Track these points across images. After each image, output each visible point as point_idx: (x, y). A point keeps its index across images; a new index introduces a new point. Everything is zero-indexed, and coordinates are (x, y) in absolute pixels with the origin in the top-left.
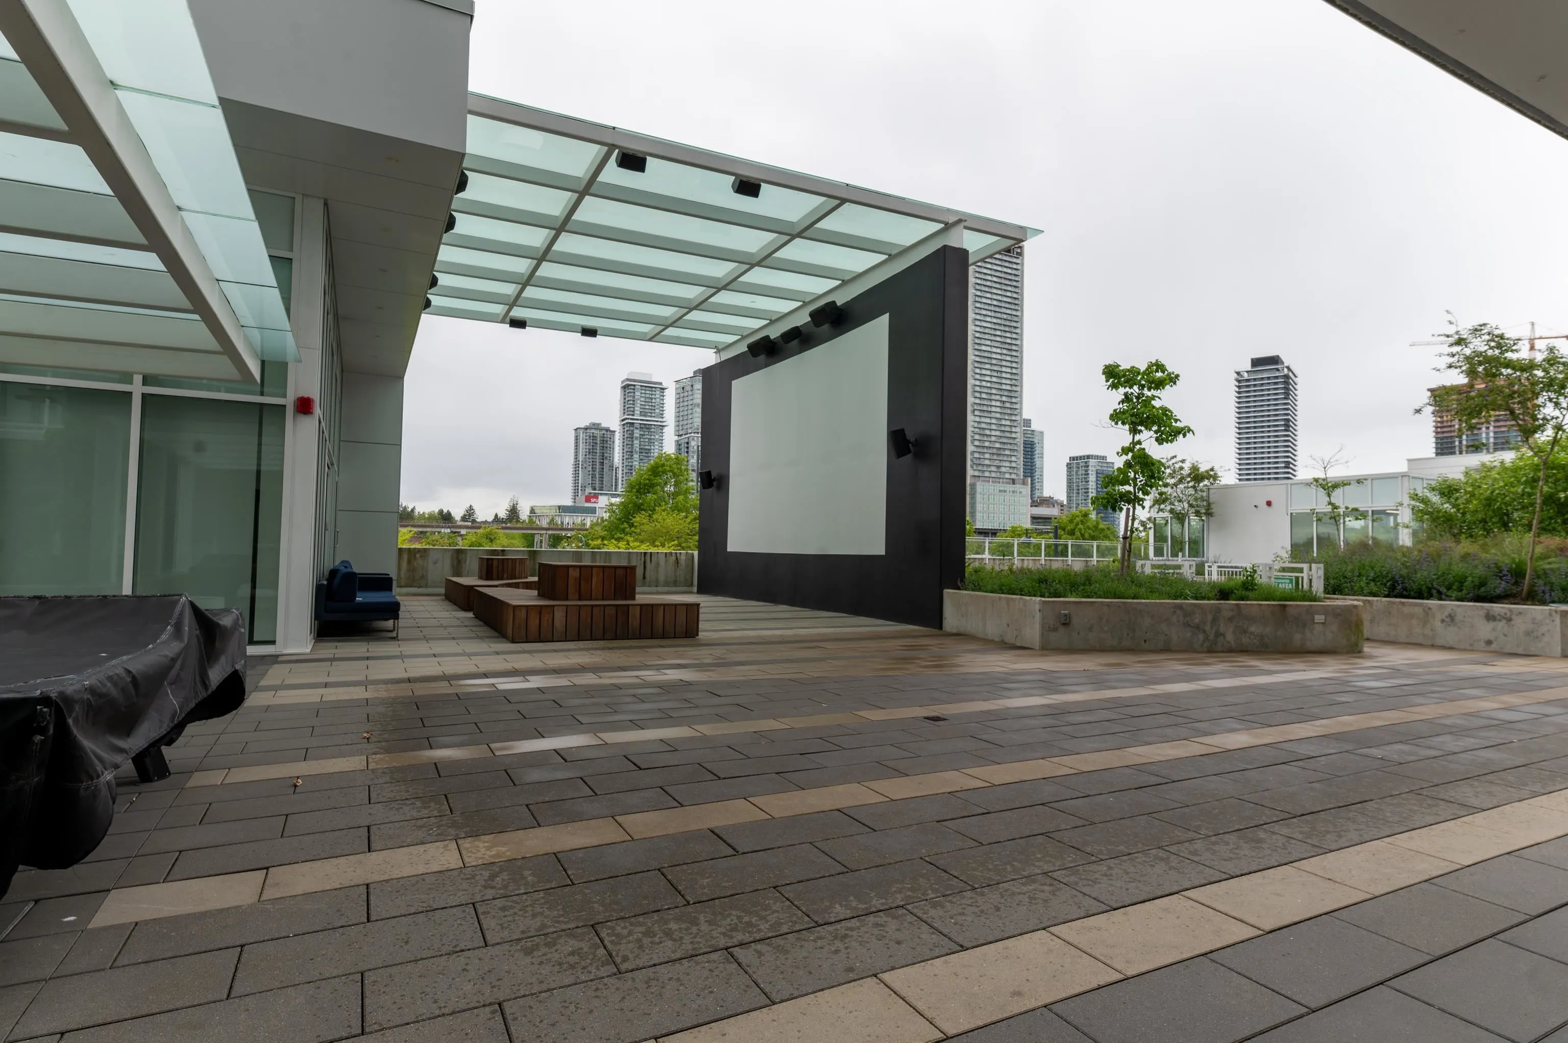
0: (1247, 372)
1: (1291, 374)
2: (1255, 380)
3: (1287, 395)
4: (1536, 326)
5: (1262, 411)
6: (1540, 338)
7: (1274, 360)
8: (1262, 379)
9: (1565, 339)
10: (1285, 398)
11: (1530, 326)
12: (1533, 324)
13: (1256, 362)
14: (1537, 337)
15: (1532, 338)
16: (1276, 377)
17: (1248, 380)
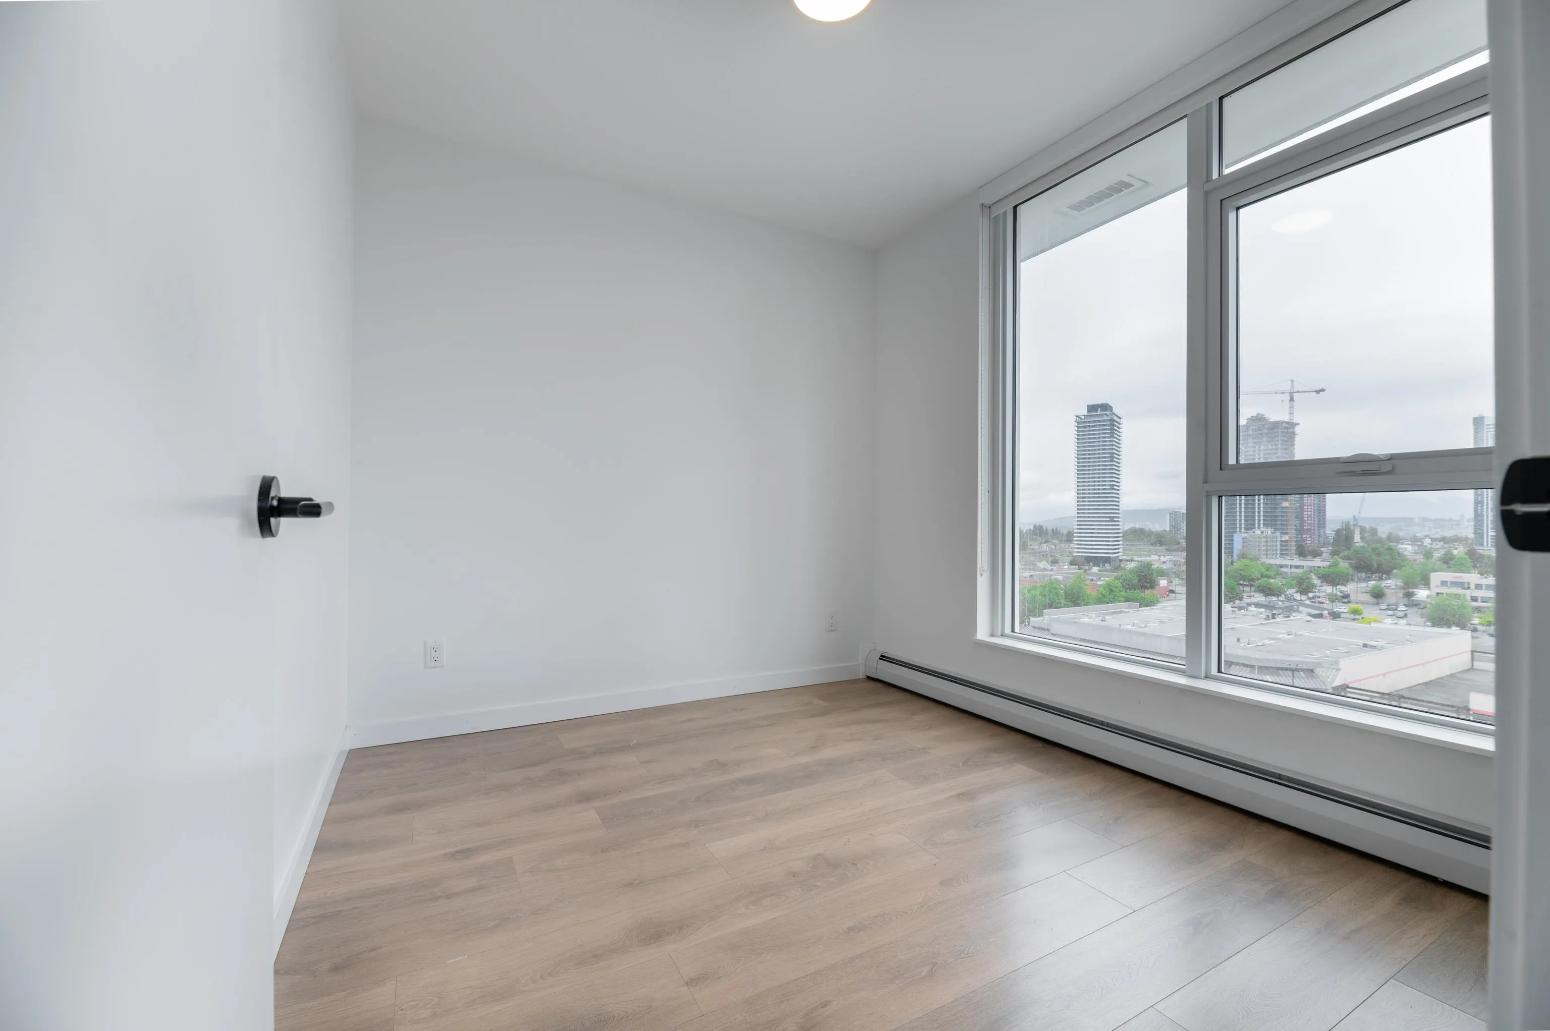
0: (1084, 416)
1: (1116, 418)
2: (1089, 422)
3: (1112, 435)
4: (1295, 383)
5: (1094, 446)
6: (1298, 392)
7: (1105, 407)
8: (1095, 422)
9: (1315, 393)
10: (1110, 437)
11: (1290, 383)
12: (1292, 381)
13: (1092, 408)
14: (1295, 391)
15: (1292, 391)
16: (1104, 421)
17: (1084, 422)
